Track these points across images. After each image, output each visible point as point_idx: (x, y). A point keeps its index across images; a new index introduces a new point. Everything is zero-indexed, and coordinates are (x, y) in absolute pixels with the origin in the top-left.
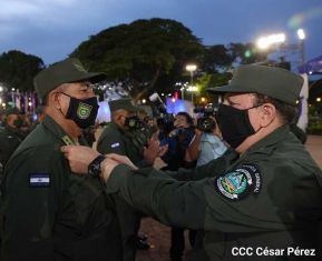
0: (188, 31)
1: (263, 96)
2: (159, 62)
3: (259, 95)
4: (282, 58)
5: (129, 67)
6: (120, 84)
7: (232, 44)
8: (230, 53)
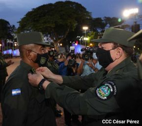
0: (85, 9)
1: (117, 44)
2: (69, 24)
3: (115, 44)
4: (136, 22)
5: (53, 26)
6: (49, 36)
7: (105, 17)
8: (104, 22)
